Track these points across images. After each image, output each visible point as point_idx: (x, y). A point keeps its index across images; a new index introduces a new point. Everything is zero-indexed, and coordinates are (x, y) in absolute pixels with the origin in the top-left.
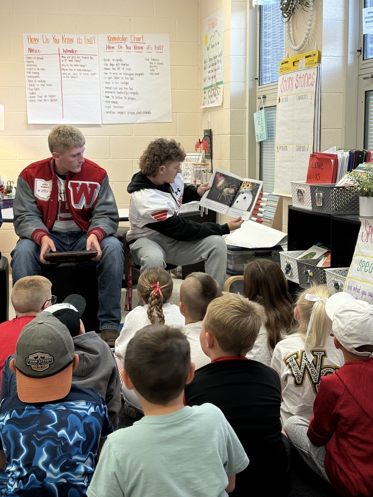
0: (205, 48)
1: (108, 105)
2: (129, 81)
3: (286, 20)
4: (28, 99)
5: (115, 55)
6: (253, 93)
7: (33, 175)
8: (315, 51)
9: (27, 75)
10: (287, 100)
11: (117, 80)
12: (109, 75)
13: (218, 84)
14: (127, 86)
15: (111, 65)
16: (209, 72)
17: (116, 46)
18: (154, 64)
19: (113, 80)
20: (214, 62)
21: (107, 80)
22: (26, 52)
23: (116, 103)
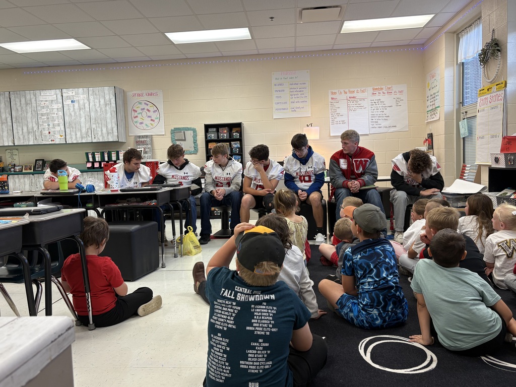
0: (427, 89)
1: (372, 123)
2: (384, 110)
3: (482, 67)
4: (331, 121)
5: (377, 97)
6: (458, 111)
7: (338, 157)
8: (503, 81)
9: (330, 111)
10: (484, 110)
11: (378, 111)
12: (373, 108)
13: (436, 108)
14: (383, 113)
15: (375, 103)
16: (431, 102)
17: (377, 92)
18: (398, 100)
19: (375, 110)
20: (434, 97)
21: (372, 111)
22: (330, 100)
23: (377, 122)
